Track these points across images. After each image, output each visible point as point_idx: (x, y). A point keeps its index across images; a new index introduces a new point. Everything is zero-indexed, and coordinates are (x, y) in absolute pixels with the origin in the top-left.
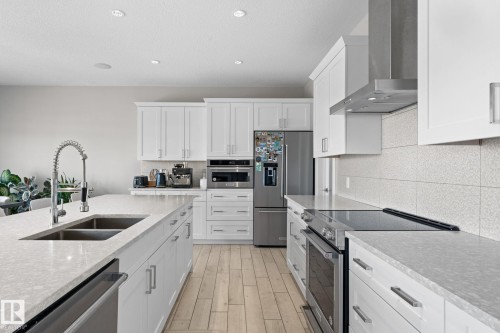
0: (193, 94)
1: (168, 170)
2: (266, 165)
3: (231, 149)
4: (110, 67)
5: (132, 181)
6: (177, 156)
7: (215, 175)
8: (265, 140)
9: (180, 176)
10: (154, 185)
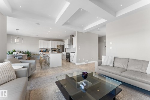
1: (45, 50)
2: (59, 49)
3: (54, 47)
5: (39, 51)
6: (46, 48)
7: (52, 50)
8: (58, 46)
9: (47, 50)
10: (43, 52)
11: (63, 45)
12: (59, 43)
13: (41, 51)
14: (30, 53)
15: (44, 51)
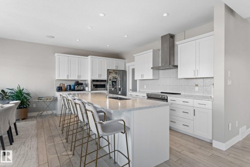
0: (85, 53)
2: (113, 82)
3: (100, 75)
4: (54, 37)
6: (75, 78)
7: (94, 85)
8: (112, 73)
9: (78, 86)
10: (66, 90)
11: (123, 69)
12: (113, 64)
13: (60, 89)
14: (28, 94)
15: (70, 89)
